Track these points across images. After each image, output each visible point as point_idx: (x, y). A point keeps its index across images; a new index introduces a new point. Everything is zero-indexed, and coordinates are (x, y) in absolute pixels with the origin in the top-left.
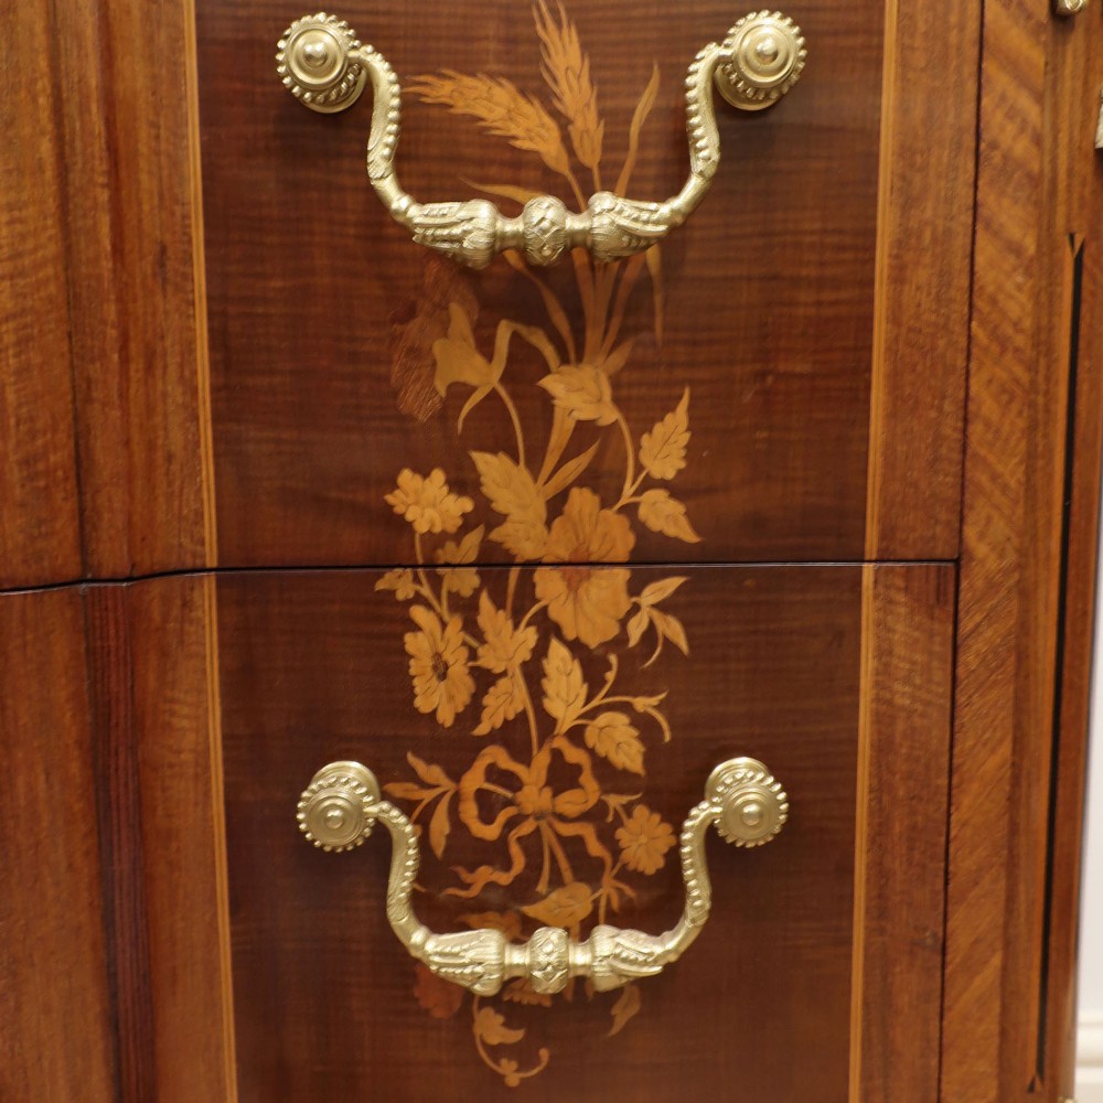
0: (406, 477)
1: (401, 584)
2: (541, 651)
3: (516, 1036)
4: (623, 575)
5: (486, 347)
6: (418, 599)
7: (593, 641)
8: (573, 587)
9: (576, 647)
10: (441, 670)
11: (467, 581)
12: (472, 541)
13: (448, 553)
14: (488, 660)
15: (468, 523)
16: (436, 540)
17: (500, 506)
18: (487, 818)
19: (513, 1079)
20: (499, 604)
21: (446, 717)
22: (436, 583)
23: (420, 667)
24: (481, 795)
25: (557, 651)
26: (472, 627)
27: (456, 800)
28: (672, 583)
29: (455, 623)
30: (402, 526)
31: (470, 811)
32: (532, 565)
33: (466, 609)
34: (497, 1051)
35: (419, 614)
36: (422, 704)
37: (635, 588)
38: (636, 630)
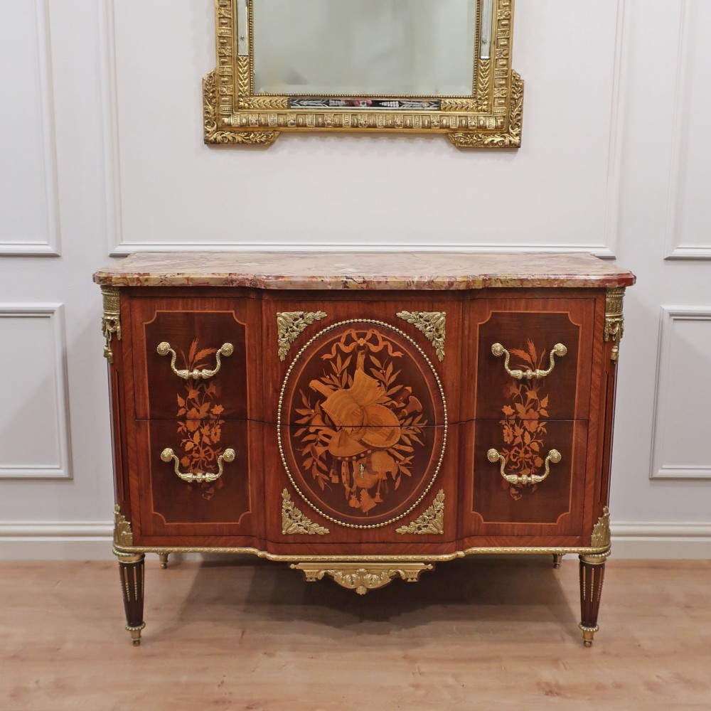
0: (505, 407)
1: (503, 422)
2: (524, 433)
3: (517, 492)
4: (537, 421)
5: (518, 388)
6: (506, 425)
7: (532, 431)
8: (529, 423)
9: (529, 432)
10: (508, 435)
11: (513, 422)
12: (515, 416)
13: (511, 418)
14: (516, 434)
15: (514, 413)
16: (509, 416)
17: (519, 411)
18: (514, 458)
19: (516, 499)
20: (518, 425)
21: (509, 443)
22: (508, 422)
23: (505, 435)
24: (514, 454)
25: (526, 433)
26: (513, 429)
27: (510, 455)
28: (545, 423)
29: (511, 428)
30: (504, 414)
31: (512, 457)
32: (523, 420)
33: (513, 426)
34: (514, 495)
35: (505, 427)
36: (505, 440)
37: (539, 424)
38: (539, 430)
